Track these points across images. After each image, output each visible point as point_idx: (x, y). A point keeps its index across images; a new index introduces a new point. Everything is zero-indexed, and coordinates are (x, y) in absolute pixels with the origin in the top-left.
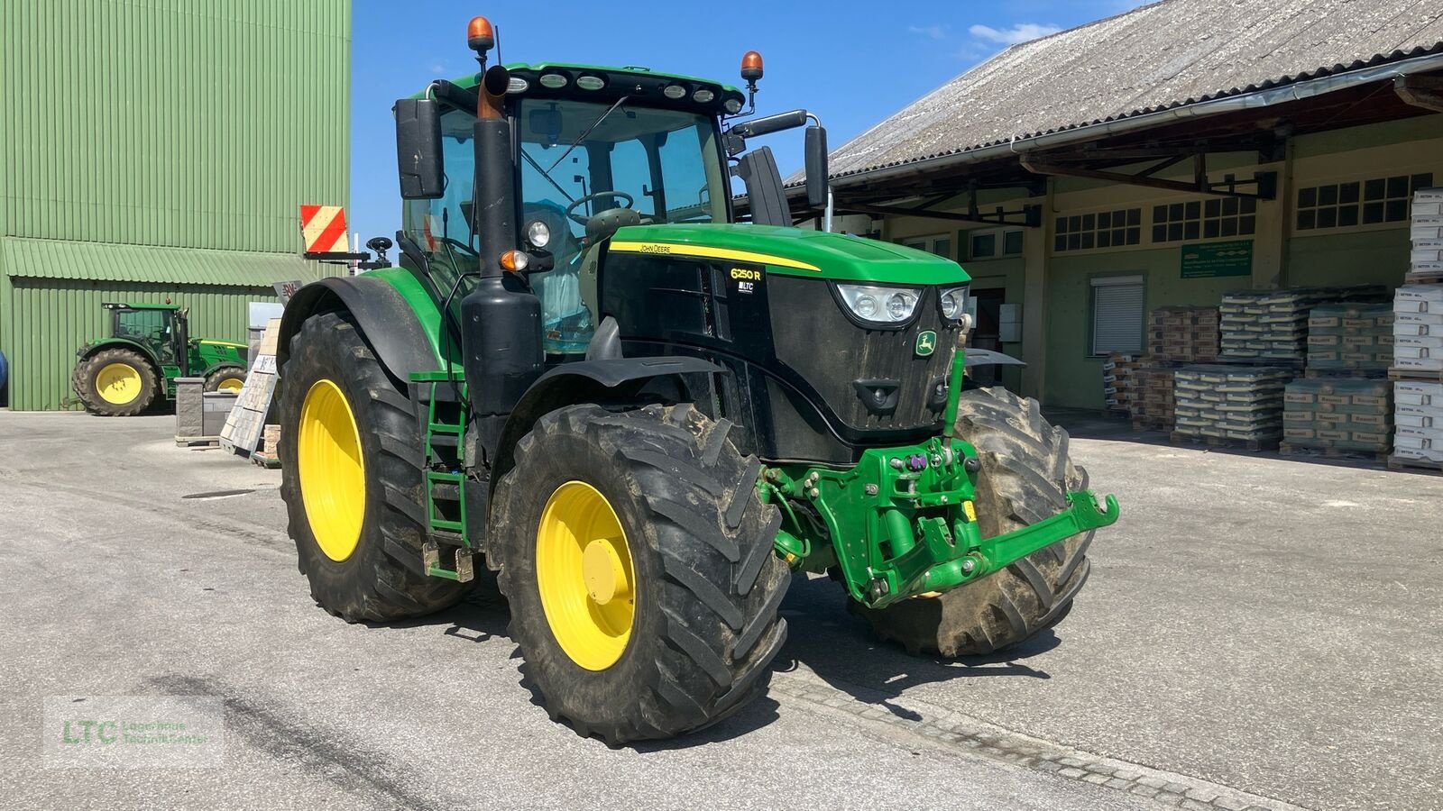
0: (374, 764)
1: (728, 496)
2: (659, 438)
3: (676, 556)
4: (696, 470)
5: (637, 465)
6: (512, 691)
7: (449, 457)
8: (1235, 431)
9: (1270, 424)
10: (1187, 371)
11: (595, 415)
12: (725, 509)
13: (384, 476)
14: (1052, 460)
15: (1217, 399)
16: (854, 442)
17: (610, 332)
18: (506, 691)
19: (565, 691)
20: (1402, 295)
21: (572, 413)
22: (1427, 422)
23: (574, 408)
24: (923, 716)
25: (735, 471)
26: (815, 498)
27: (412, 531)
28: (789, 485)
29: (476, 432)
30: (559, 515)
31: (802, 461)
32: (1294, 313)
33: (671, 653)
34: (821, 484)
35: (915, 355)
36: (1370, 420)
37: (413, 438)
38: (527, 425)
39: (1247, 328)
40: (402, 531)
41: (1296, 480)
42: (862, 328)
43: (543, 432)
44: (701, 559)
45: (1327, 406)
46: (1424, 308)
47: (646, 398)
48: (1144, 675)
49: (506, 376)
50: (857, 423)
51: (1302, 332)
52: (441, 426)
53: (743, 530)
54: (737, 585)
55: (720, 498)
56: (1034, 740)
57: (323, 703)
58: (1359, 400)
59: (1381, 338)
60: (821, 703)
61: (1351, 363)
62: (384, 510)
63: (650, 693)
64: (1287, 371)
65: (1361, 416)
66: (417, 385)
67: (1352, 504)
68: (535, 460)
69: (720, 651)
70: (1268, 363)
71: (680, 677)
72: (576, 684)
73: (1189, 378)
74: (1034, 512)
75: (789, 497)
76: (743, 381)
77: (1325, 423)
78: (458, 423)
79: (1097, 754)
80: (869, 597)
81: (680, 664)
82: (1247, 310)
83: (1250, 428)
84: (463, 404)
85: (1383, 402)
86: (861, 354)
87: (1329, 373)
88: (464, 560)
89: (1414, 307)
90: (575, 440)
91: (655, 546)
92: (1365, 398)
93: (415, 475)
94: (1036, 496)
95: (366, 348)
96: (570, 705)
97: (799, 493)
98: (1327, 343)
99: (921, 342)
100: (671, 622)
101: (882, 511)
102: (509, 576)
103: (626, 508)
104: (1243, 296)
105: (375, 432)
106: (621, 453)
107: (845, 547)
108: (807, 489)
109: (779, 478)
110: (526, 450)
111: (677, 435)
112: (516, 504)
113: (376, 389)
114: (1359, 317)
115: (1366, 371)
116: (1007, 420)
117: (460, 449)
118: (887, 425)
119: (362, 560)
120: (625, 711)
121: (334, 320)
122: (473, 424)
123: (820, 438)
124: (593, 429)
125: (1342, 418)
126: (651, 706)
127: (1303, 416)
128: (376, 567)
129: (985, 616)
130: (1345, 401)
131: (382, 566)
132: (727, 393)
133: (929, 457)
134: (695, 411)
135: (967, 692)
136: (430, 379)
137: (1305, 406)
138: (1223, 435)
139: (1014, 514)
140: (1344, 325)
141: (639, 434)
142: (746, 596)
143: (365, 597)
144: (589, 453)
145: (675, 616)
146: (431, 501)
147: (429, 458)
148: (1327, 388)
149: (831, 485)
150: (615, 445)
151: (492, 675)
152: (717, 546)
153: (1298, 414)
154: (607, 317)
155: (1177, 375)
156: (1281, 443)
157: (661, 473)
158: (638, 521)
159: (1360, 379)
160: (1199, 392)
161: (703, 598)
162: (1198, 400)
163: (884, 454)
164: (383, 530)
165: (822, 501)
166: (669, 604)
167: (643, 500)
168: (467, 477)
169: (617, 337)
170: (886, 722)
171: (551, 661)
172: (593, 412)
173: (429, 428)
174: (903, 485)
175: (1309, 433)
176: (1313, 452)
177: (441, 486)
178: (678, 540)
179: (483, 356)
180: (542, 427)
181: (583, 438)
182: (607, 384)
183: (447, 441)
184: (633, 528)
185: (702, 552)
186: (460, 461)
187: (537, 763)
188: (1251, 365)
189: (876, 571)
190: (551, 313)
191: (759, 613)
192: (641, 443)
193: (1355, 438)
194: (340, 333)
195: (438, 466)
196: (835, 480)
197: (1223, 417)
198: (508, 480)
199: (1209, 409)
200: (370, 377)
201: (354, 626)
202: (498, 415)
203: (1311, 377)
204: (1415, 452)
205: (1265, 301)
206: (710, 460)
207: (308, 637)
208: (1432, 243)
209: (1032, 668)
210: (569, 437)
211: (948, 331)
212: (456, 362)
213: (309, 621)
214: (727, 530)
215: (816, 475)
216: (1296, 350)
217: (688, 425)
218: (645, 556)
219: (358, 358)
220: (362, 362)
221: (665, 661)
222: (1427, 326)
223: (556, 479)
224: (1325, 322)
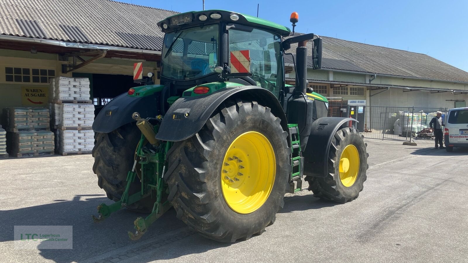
22: (74, 141)
36: (50, 142)
45: (36, 139)
58: (47, 137)
65: (47, 142)
77: (35, 145)
89: (71, 109)
92: (49, 136)
98: (22, 120)
114: (32, 112)
125: (41, 143)
127: (28, 144)
130: (42, 137)
137: (28, 141)
140: (28, 114)
148: (36, 134)
153: (26, 143)
156: (18, 154)
175: (30, 149)
176: (31, 155)
193: (45, 148)
208: (67, 92)
224: (22, 113)
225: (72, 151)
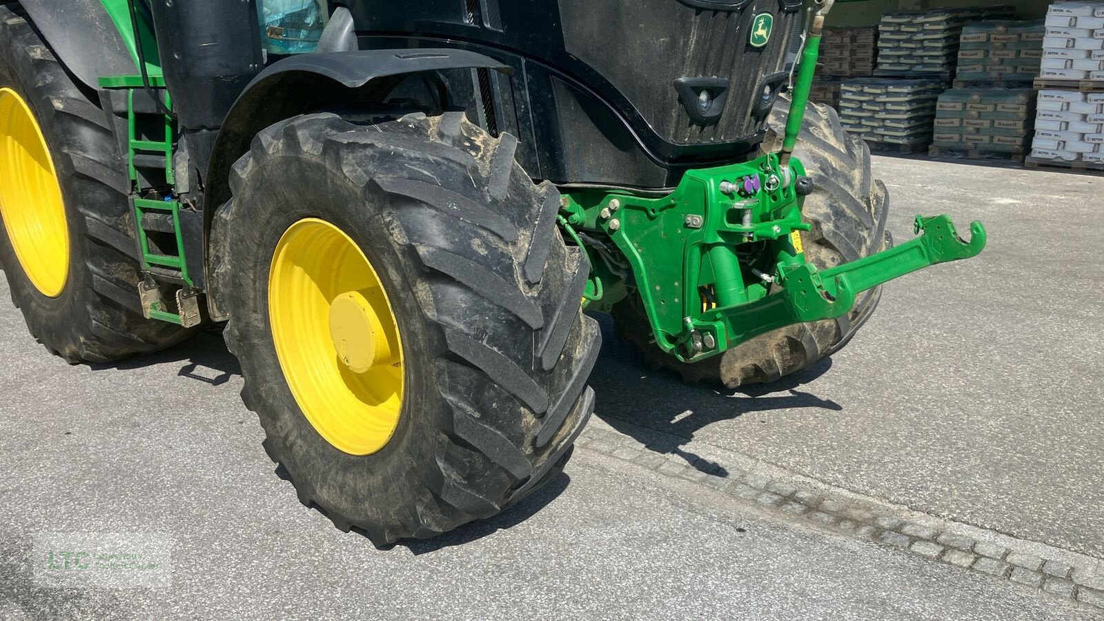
0: (66, 599)
1: (524, 240)
2: (426, 161)
3: (462, 326)
4: (480, 207)
5: (399, 201)
6: (254, 457)
7: (157, 181)
8: (891, 136)
9: (920, 130)
10: (851, 84)
11: (333, 128)
12: (522, 258)
13: (84, 204)
14: (857, 174)
15: (877, 108)
16: (671, 161)
17: (342, 26)
18: (246, 458)
19: (317, 478)
20: (1054, 10)
21: (302, 126)
22: (1064, 125)
23: (303, 119)
24: (727, 469)
25: (530, 206)
26: (613, 231)
27: (126, 266)
28: (580, 215)
29: (186, 151)
30: (293, 259)
31: (597, 186)
32: (945, 30)
33: (458, 451)
34: (623, 214)
35: (748, 45)
36: (1011, 125)
37: (114, 158)
38: (244, 143)
39: (902, 45)
40: (113, 266)
41: (955, 179)
42: (689, 6)
43: (263, 150)
44: (494, 329)
45: (974, 113)
46: (1073, 23)
47: (402, 105)
48: (936, 401)
49: (216, 79)
50: (675, 138)
51: (952, 48)
52: (147, 144)
53: (546, 285)
54: (541, 359)
55: (514, 244)
56: (859, 497)
57: (16, 490)
58: (1003, 107)
59: (1023, 52)
60: (610, 454)
61: (994, 75)
62: (87, 242)
63: (430, 496)
64: (936, 83)
65: (1003, 122)
66: (108, 93)
67: (1016, 201)
68: (256, 189)
69: (519, 440)
70: (918, 76)
71: (470, 478)
72: (330, 470)
73: (854, 89)
74: (843, 235)
75: (578, 228)
76: (519, 84)
77: (971, 129)
78: (163, 139)
79: (938, 516)
80: (683, 350)
81: (469, 462)
82: (903, 28)
83: (904, 134)
84: (167, 116)
85: (1023, 109)
86: (686, 44)
87: (974, 84)
88: (187, 302)
89: (1064, 22)
90: (309, 164)
91: (431, 314)
92: (1008, 106)
93: (119, 203)
94: (845, 216)
95: (44, 47)
96: (323, 494)
97: (592, 224)
98: (975, 57)
99: (756, 29)
100: (457, 414)
101: (706, 248)
102: (237, 333)
103: (386, 259)
104: (901, 15)
105: (66, 151)
106: (374, 182)
107: (653, 291)
108: (601, 220)
109: (567, 207)
110: (244, 176)
111: (451, 156)
112: (237, 245)
113: (60, 98)
114: (1006, 33)
115: (1007, 82)
116: (811, 129)
117: (169, 171)
118: (710, 139)
119: (73, 299)
120: (397, 513)
121: (5, 13)
122: (183, 141)
123: (623, 155)
124: (332, 148)
125: (986, 124)
126: (431, 509)
127: (952, 123)
128: (89, 308)
129: (780, 347)
130: (990, 108)
131: (96, 306)
132: (498, 99)
133: (762, 178)
134: (468, 122)
135: (764, 432)
136: (124, 84)
137: (954, 114)
138: (880, 139)
139: (824, 238)
140: (992, 40)
141: (398, 155)
142: (552, 371)
143: (82, 339)
144: (329, 181)
145: (461, 404)
146: (143, 234)
147: (134, 183)
148: (976, 97)
149: (636, 216)
150: (366, 172)
151: (231, 433)
152: (515, 310)
153: (947, 120)
154: (338, 8)
155: (843, 87)
156: (930, 147)
157: (434, 212)
158: (405, 279)
159: (1001, 89)
160: (861, 102)
161: (499, 379)
162: (860, 109)
163: (713, 175)
164: (91, 266)
165: (624, 235)
166: (453, 390)
167: (411, 251)
168: (181, 205)
169: (352, 32)
170: (691, 481)
171: (297, 438)
172: (332, 124)
173: (130, 146)
174: (736, 216)
175: (956, 137)
176: (958, 154)
177: (152, 216)
178: (463, 305)
179: (184, 54)
180: (261, 145)
181: (319, 161)
182: (348, 83)
183: (151, 161)
184: (399, 288)
185: (496, 319)
186: (171, 186)
187: (287, 581)
188: (903, 77)
189: (697, 322)
190: (271, 9)
191: (567, 389)
192: (402, 168)
193: (995, 141)
194: (11, 29)
195: (147, 192)
196: (644, 209)
197: (881, 124)
198: (225, 214)
199: (869, 117)
200: (52, 83)
201: (75, 367)
202: (210, 130)
203: (957, 87)
204: (1050, 152)
205: (920, 19)
206: (499, 190)
207: (18, 386)
209: (819, 396)
210: (299, 160)
211: (783, 15)
212: (150, 62)
213: (24, 363)
214: (527, 287)
215: (616, 203)
216: (943, 65)
217: (465, 143)
218: (417, 326)
219: (34, 60)
220: (40, 65)
221: (449, 459)
222: (1074, 40)
223: (287, 216)
224: (975, 38)
225: (1050, 156)
